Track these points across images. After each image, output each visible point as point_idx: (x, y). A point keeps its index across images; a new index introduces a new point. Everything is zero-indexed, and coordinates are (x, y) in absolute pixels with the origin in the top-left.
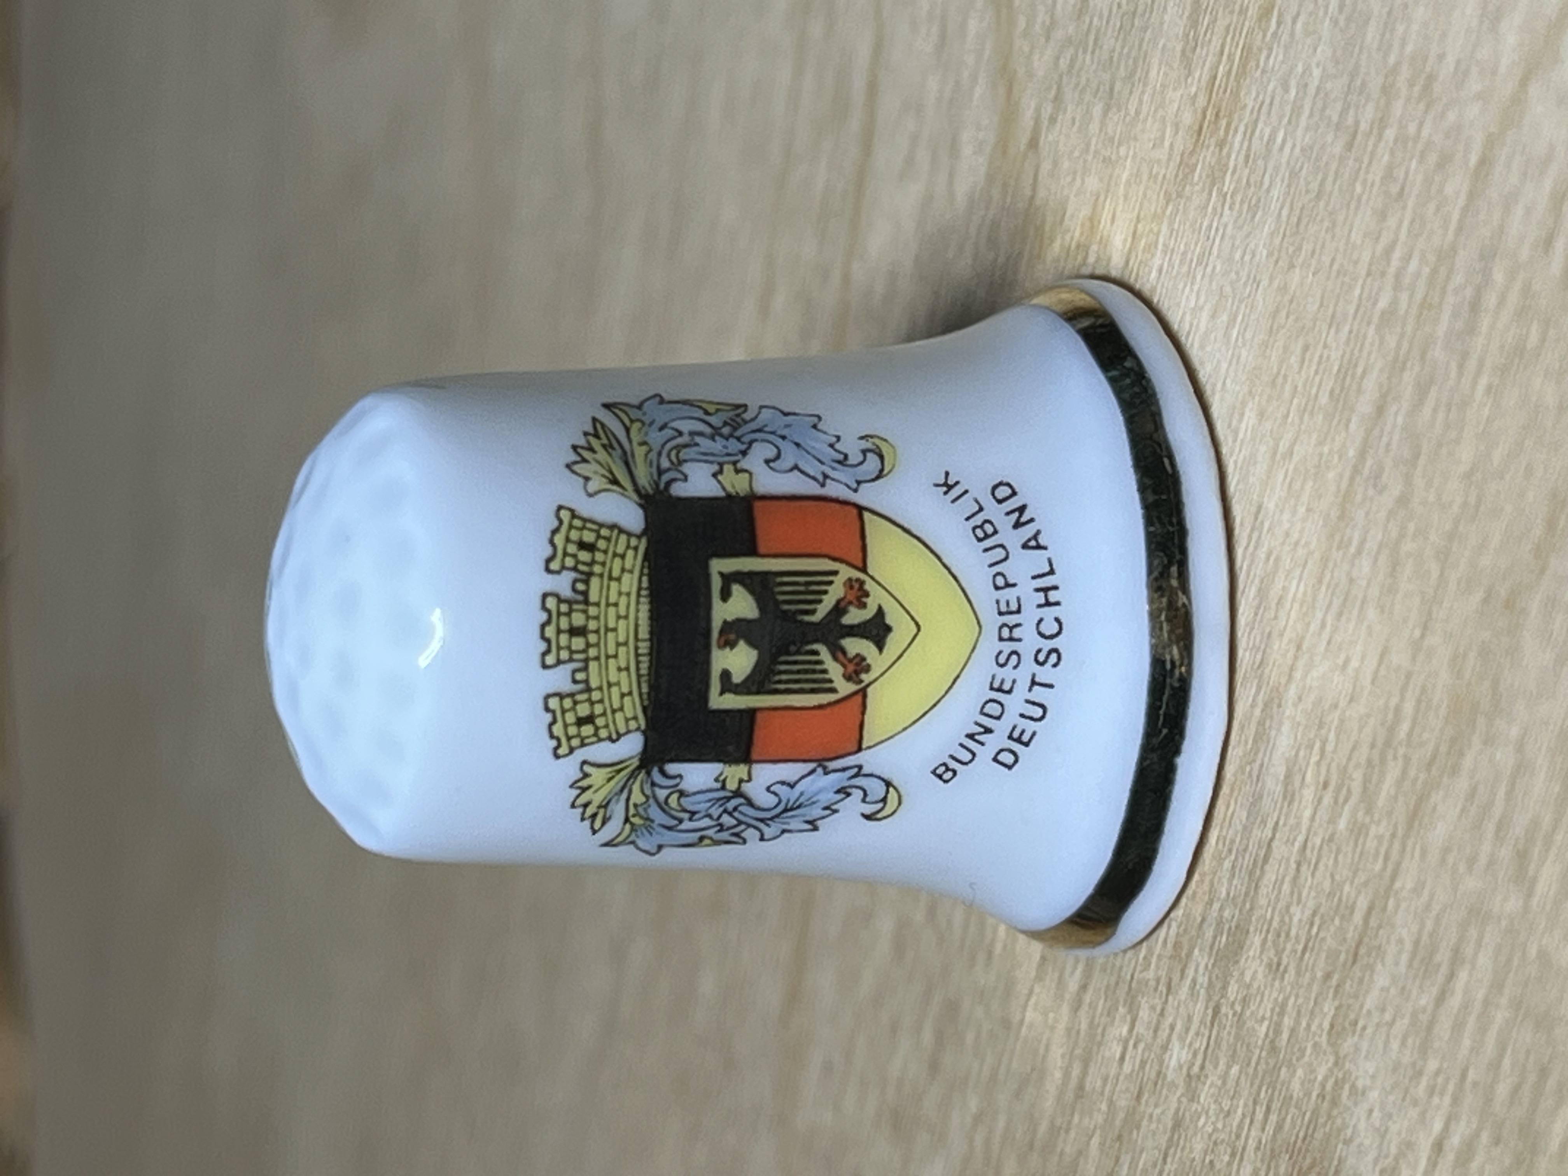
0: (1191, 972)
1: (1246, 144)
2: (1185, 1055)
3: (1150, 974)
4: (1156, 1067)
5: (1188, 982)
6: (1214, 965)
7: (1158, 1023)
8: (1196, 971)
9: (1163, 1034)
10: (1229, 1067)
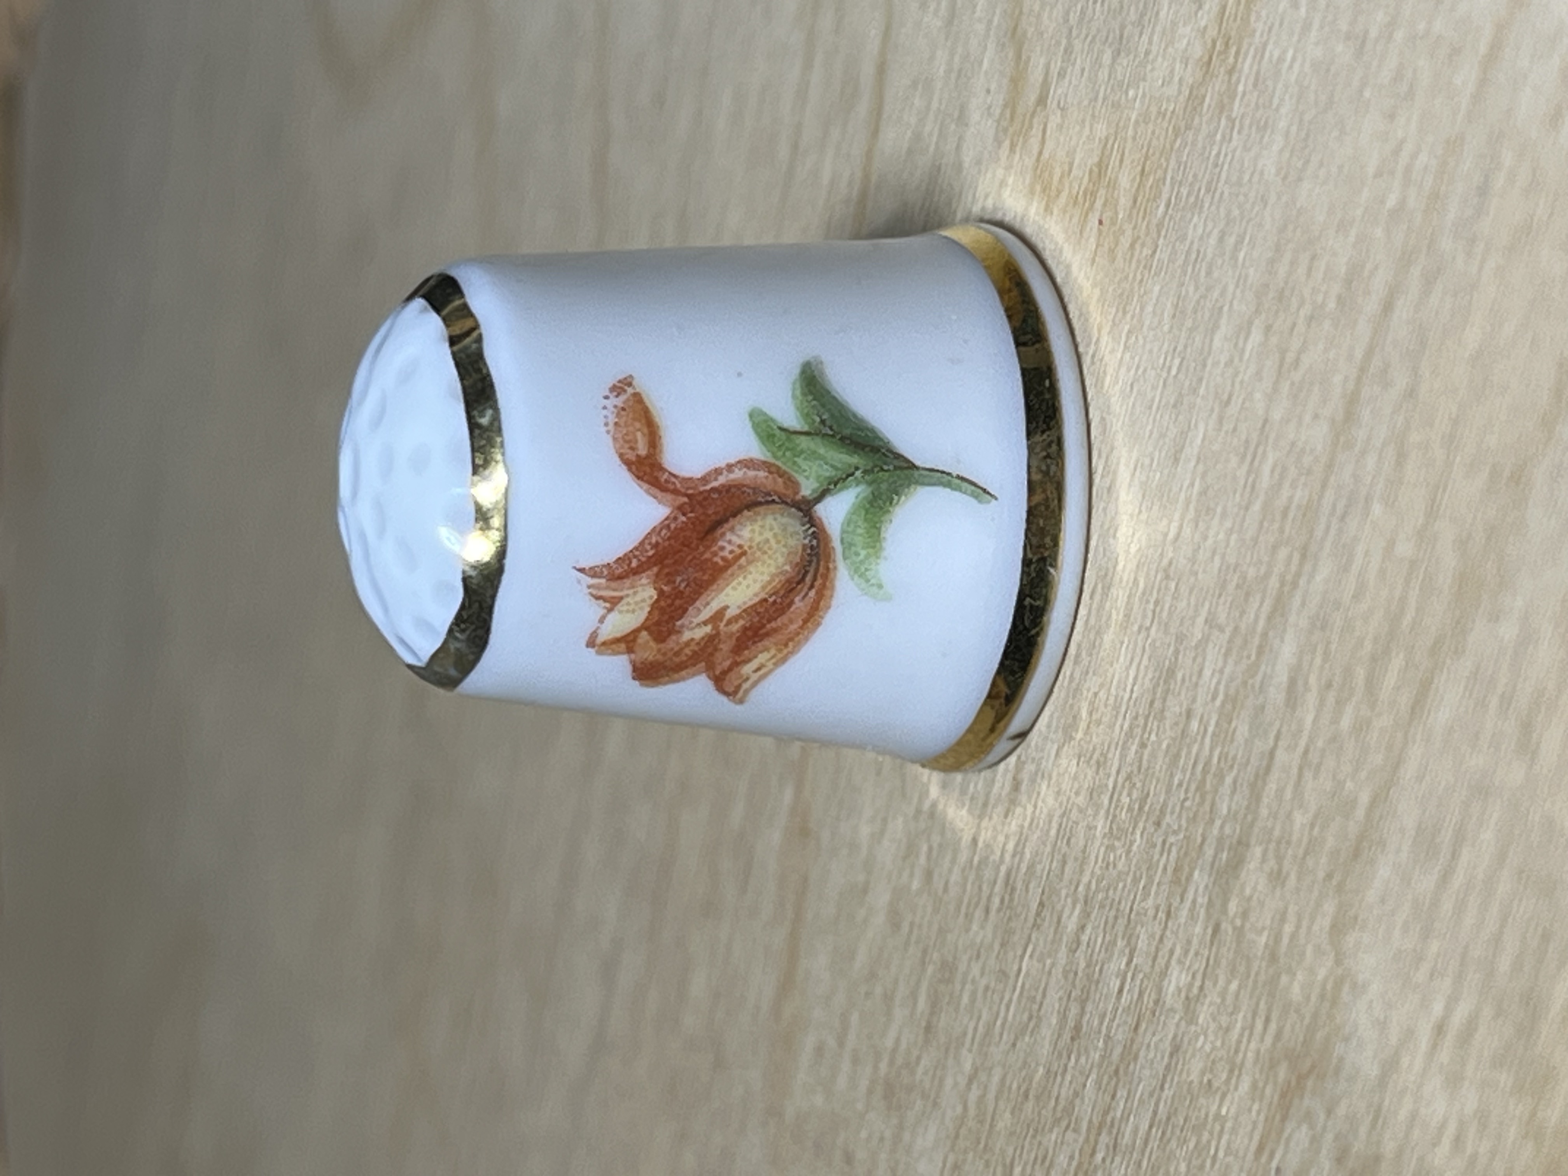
0: (1190, 895)
1: (1255, 67)
2: (1184, 979)
3: (1150, 902)
4: (1154, 996)
5: (1188, 904)
6: (1214, 883)
7: (1157, 950)
8: (1196, 891)
9: (1161, 962)
10: (1229, 982)
